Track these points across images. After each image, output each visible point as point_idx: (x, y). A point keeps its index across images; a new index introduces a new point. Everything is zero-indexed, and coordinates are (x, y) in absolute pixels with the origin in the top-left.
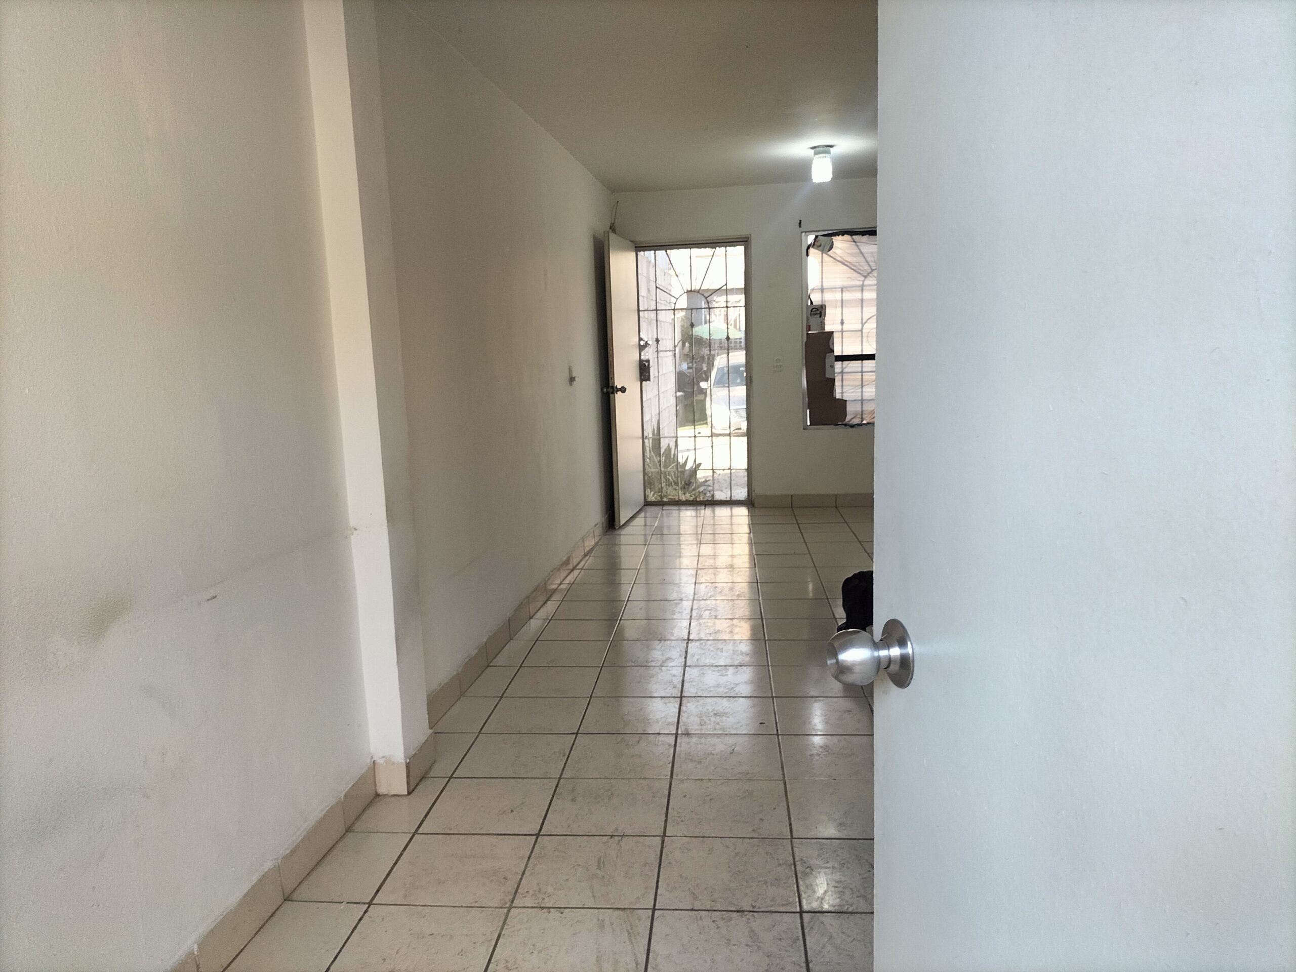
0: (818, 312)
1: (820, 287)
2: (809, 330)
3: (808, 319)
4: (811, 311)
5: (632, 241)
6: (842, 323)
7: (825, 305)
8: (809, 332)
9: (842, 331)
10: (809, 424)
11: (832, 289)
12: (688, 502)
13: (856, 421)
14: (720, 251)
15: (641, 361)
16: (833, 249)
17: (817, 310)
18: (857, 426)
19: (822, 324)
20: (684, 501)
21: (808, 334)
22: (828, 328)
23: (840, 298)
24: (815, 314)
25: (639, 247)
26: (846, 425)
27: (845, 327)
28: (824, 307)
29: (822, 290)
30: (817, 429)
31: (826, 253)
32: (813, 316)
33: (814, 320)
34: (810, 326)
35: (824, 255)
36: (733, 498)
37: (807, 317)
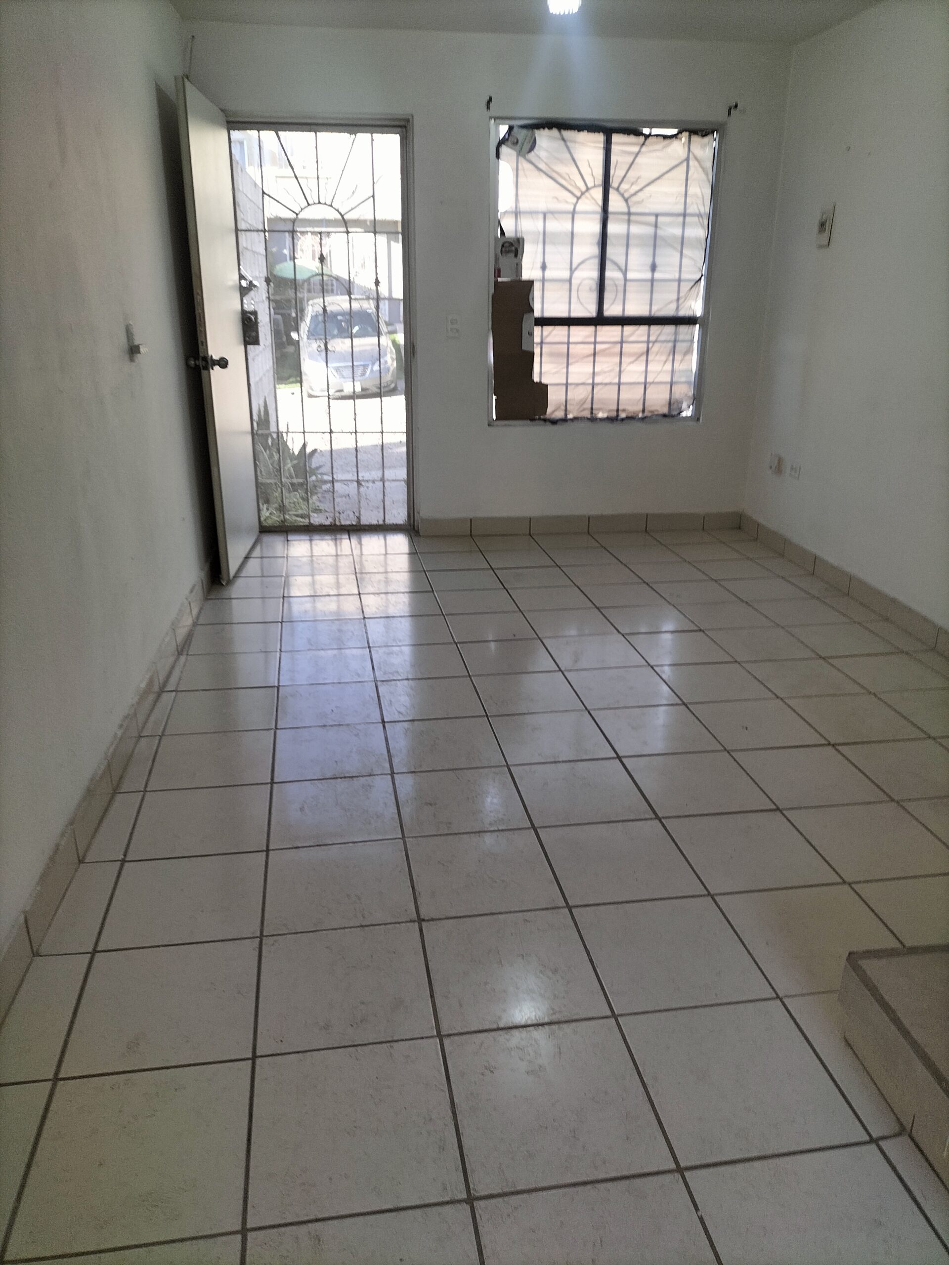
0: (513, 248)
1: (514, 209)
2: (499, 276)
3: (497, 260)
4: (503, 246)
5: (222, 110)
6: (544, 267)
7: (523, 240)
8: (500, 279)
9: (543, 280)
10: (495, 418)
11: (532, 213)
12: (324, 528)
13: (560, 414)
14: (363, 138)
15: (244, 313)
16: (535, 150)
17: (511, 244)
18: (560, 422)
19: (518, 268)
20: (317, 526)
21: (496, 282)
22: (526, 275)
23: (541, 229)
24: (508, 252)
25: (234, 123)
26: (545, 420)
27: (548, 274)
28: (521, 241)
29: (517, 214)
30: (505, 425)
31: (524, 157)
32: (504, 254)
33: (506, 262)
34: (499, 270)
35: (521, 159)
36: (388, 522)
37: (496, 255)
